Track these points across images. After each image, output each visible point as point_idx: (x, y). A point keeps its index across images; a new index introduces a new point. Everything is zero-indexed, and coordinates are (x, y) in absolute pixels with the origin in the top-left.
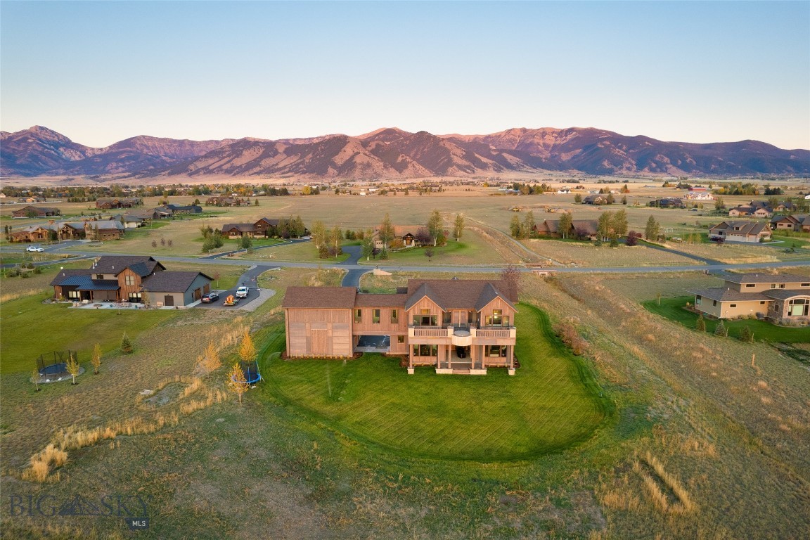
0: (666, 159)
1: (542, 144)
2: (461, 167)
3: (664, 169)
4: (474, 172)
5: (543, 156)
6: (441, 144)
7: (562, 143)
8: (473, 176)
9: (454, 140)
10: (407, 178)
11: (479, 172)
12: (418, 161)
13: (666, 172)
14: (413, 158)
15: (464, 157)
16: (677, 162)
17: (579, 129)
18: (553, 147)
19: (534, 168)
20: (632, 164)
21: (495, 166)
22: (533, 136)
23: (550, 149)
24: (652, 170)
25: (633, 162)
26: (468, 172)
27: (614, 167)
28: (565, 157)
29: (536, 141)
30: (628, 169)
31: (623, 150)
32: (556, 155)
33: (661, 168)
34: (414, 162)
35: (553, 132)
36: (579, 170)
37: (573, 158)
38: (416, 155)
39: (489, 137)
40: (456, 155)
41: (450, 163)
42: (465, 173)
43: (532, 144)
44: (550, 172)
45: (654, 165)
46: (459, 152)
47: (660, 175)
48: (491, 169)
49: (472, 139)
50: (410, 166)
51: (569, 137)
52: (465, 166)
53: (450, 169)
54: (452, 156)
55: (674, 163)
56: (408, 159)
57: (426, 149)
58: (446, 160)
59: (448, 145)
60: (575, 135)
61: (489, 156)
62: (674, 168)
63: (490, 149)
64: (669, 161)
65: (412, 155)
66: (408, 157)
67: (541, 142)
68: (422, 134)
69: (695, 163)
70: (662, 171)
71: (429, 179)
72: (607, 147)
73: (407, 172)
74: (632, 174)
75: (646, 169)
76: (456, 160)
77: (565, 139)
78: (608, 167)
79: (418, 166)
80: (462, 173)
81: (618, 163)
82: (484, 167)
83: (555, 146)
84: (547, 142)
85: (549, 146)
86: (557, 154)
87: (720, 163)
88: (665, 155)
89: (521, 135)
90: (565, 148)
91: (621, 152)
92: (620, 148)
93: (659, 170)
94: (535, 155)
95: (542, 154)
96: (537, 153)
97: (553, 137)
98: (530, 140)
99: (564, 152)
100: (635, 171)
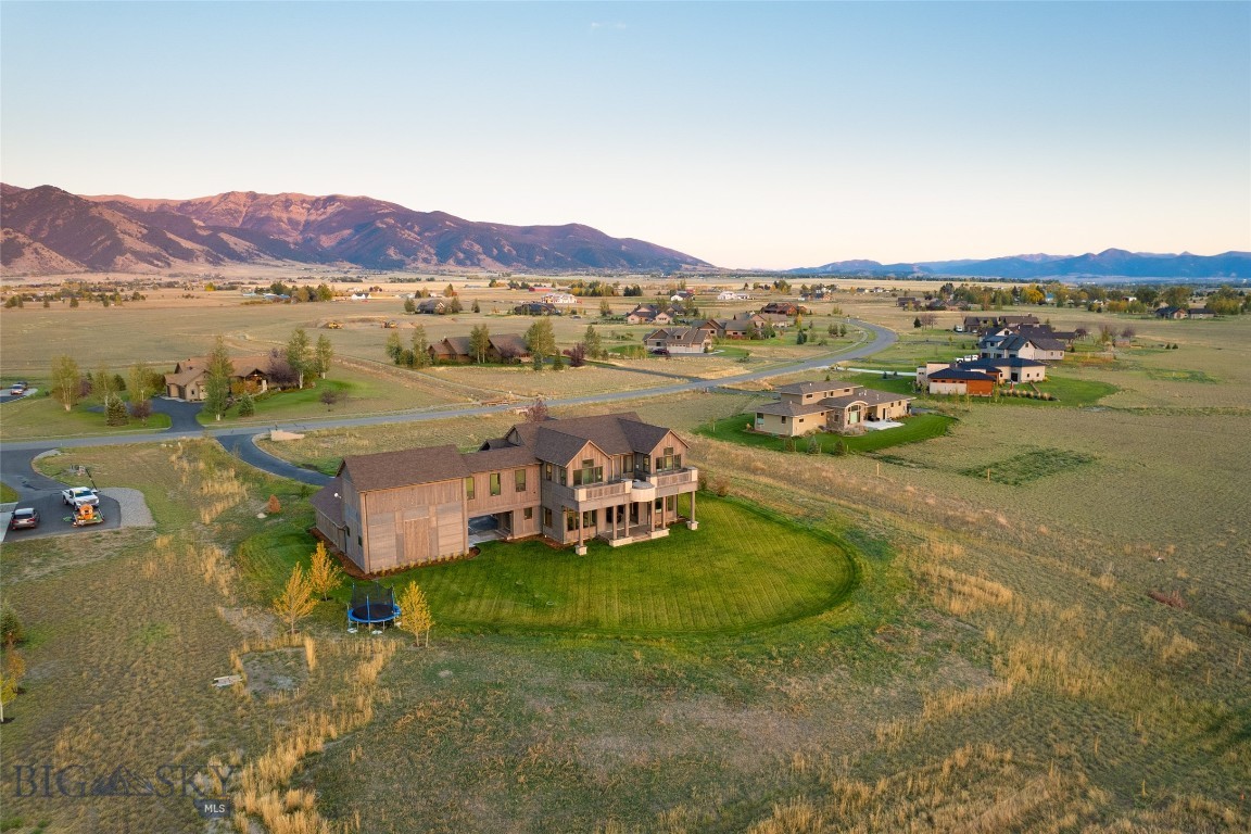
0: (477, 247)
1: (286, 220)
2: (141, 257)
3: (476, 261)
4: (169, 265)
5: (290, 239)
6: (94, 212)
7: (320, 219)
8: (168, 271)
9: (117, 205)
10: (25, 275)
11: (179, 265)
12: (42, 241)
13: (479, 265)
14: (33, 236)
15: (144, 238)
16: (492, 251)
18: (304, 225)
19: (278, 259)
20: (430, 254)
21: (208, 254)
22: (270, 207)
23: (301, 228)
24: (460, 263)
25: (432, 251)
26: (157, 266)
27: (404, 258)
28: (327, 242)
29: (275, 214)
30: (425, 260)
31: (415, 232)
32: (311, 239)
33: (470, 259)
34: (38, 245)
35: (303, 201)
36: (351, 262)
37: (340, 243)
38: (38, 229)
39: (188, 203)
40: (130, 235)
41: (118, 248)
42: (152, 267)
43: (268, 219)
44: (308, 266)
45: (461, 255)
46: (133, 228)
47: (470, 269)
48: (201, 260)
49: (155, 206)
50: (28, 252)
51: (330, 210)
52: (151, 255)
53: (119, 260)
54: (121, 236)
55: (488, 253)
56: (22, 239)
57: (60, 222)
58: (108, 243)
59: (108, 215)
60: (338, 207)
61: (194, 237)
62: (489, 260)
63: (195, 226)
64: (481, 250)
65: (27, 231)
66: (20, 235)
67: (285, 216)
68: (46, 192)
69: (515, 252)
70: (473, 264)
71: (76, 276)
72: (391, 227)
73: (21, 265)
74: (432, 268)
75: (451, 261)
76: (129, 242)
77: (323, 213)
78: (395, 257)
79: (46, 253)
80: (144, 266)
81: (410, 251)
82: (187, 256)
83: (308, 224)
84: (293, 216)
85: (298, 223)
86: (313, 236)
87: (545, 254)
88: (475, 242)
89: (249, 204)
90: (325, 227)
91: (413, 234)
92: (411, 228)
93: (468, 262)
94: (276, 237)
95: (288, 236)
96: (279, 234)
97: (303, 208)
98: (265, 213)
99: (324, 234)
100: (436, 265)
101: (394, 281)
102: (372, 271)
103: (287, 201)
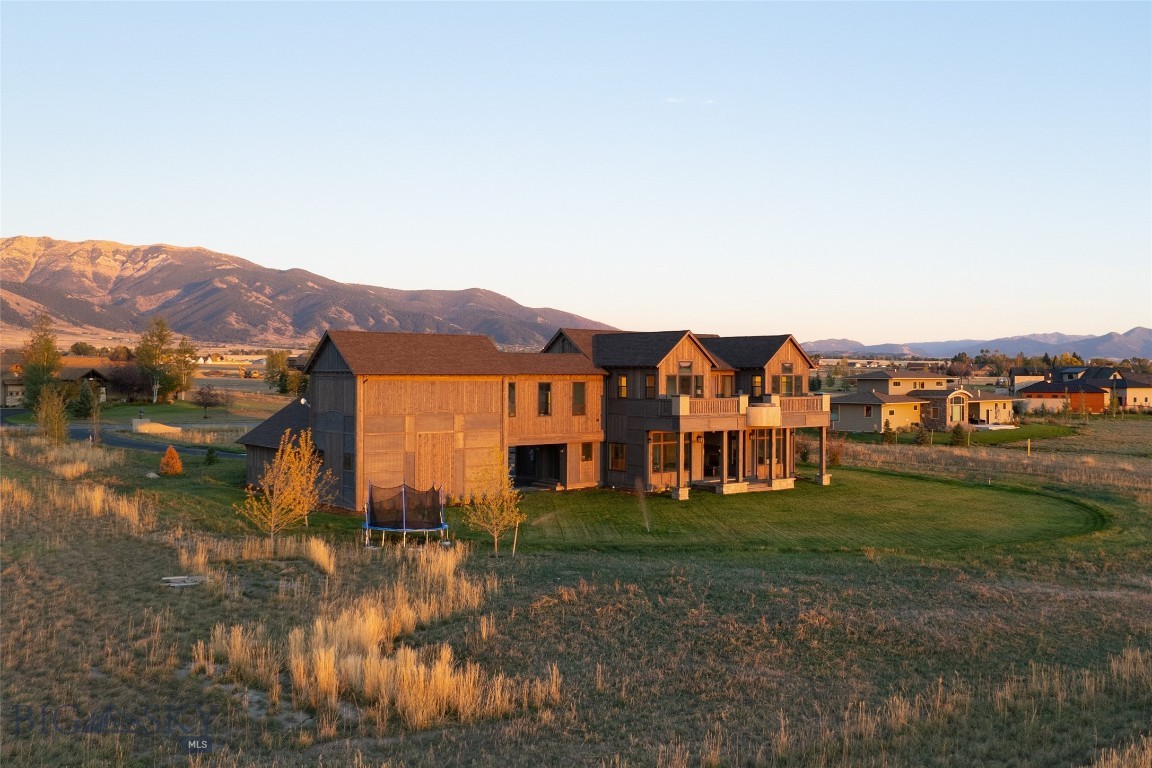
0: (346, 315)
1: (90, 276)
5: (95, 300)
7: (137, 275)
16: (367, 320)
17: (171, 247)
18: (115, 284)
19: (75, 324)
20: (285, 323)
22: (70, 258)
23: (110, 286)
25: (287, 319)
27: (249, 327)
28: (145, 304)
29: (76, 267)
30: (278, 331)
31: (265, 295)
32: (124, 300)
35: (116, 252)
37: (163, 306)
43: (66, 273)
44: (118, 335)
51: (152, 263)
60: (164, 260)
64: (352, 320)
67: (89, 270)
69: (397, 323)
72: (233, 287)
77: (143, 267)
78: (237, 326)
81: (258, 320)
83: (120, 280)
84: (103, 270)
85: (107, 280)
86: (126, 296)
88: (345, 308)
89: (40, 253)
90: (143, 285)
91: (263, 298)
92: (260, 290)
94: (76, 296)
95: (93, 296)
96: (79, 293)
97: (115, 260)
98: (62, 265)
99: (142, 294)
100: (292, 337)
101: (235, 353)
102: (205, 344)
103: (94, 250)
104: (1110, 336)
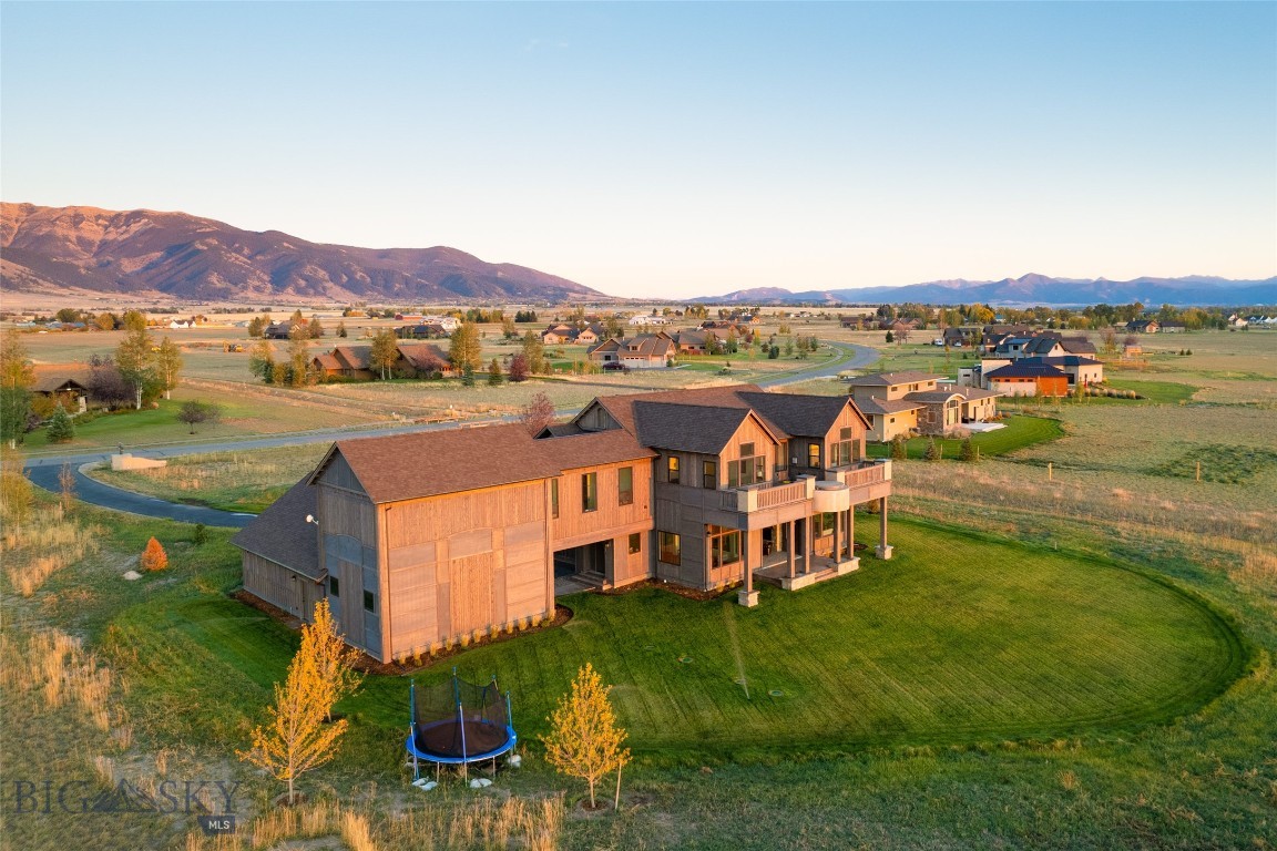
0: (322, 273)
1: (74, 240)
3: (320, 289)
5: (80, 263)
7: (121, 238)
13: (325, 295)
16: (341, 277)
17: (153, 212)
18: (99, 247)
19: (62, 286)
20: (263, 281)
22: (53, 223)
23: (95, 249)
24: (300, 291)
25: (266, 278)
27: (232, 287)
28: (129, 266)
29: (60, 231)
30: (257, 289)
31: (244, 255)
32: (109, 263)
33: (313, 287)
35: (99, 217)
36: (163, 290)
37: (147, 268)
43: (50, 237)
44: (100, 295)
45: (302, 283)
47: (314, 299)
51: (135, 228)
55: (335, 278)
60: (145, 224)
62: (337, 289)
64: (327, 277)
67: (73, 234)
69: (369, 279)
70: (317, 293)
72: (212, 248)
74: (265, 298)
75: (290, 290)
77: (125, 232)
78: (219, 285)
81: (238, 279)
83: (104, 244)
84: (86, 234)
85: (91, 243)
86: (111, 259)
87: (407, 281)
88: (320, 266)
89: (22, 218)
90: (127, 248)
91: (241, 258)
92: (239, 251)
93: (312, 291)
94: (61, 259)
95: (77, 259)
96: (65, 256)
97: (98, 225)
98: (45, 230)
99: (127, 257)
100: (271, 294)
101: (218, 312)
102: (189, 302)
103: (76, 216)
104: (1006, 282)
